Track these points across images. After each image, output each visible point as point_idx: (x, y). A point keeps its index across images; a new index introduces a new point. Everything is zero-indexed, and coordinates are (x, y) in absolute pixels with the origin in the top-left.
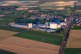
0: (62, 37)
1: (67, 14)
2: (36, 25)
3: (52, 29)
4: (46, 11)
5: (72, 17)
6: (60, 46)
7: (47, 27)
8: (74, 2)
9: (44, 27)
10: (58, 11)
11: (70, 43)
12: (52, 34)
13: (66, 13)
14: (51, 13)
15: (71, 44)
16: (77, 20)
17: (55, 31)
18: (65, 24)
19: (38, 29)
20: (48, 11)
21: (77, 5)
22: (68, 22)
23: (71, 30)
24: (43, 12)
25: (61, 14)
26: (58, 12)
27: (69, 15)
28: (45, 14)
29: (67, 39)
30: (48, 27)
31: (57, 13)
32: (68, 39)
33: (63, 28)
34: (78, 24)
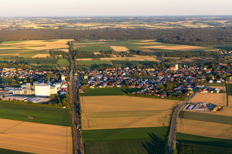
0: (67, 110)
1: (59, 66)
2: (3, 90)
3: (41, 97)
4: (9, 61)
5: (74, 73)
6: (69, 128)
7: (28, 94)
8: (65, 41)
9: (22, 92)
10: (38, 61)
11: (88, 121)
12: (45, 105)
13: (56, 65)
14: (26, 65)
15: (90, 122)
16: (86, 77)
17: (48, 100)
18: (64, 86)
19: (12, 98)
20: (14, 61)
21: (75, 48)
22: (69, 83)
23: (81, 98)
24: (5, 62)
25: (47, 66)
26: (38, 63)
27: (65, 68)
28: (11, 67)
29: (79, 114)
30: (29, 92)
31: (36, 65)
32: (82, 115)
33: (62, 93)
34: (90, 85)
